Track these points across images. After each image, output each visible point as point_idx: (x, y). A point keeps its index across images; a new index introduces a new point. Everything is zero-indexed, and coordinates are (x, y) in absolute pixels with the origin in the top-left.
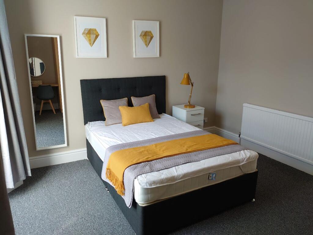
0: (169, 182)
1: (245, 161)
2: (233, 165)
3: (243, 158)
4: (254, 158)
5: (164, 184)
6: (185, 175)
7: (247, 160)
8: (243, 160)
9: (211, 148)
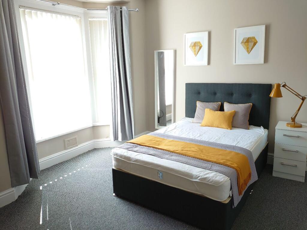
0: (126, 160)
1: (198, 179)
2: (184, 176)
3: (197, 176)
4: (211, 182)
5: (122, 159)
6: (137, 161)
7: (200, 179)
8: (197, 177)
9: (202, 159)
